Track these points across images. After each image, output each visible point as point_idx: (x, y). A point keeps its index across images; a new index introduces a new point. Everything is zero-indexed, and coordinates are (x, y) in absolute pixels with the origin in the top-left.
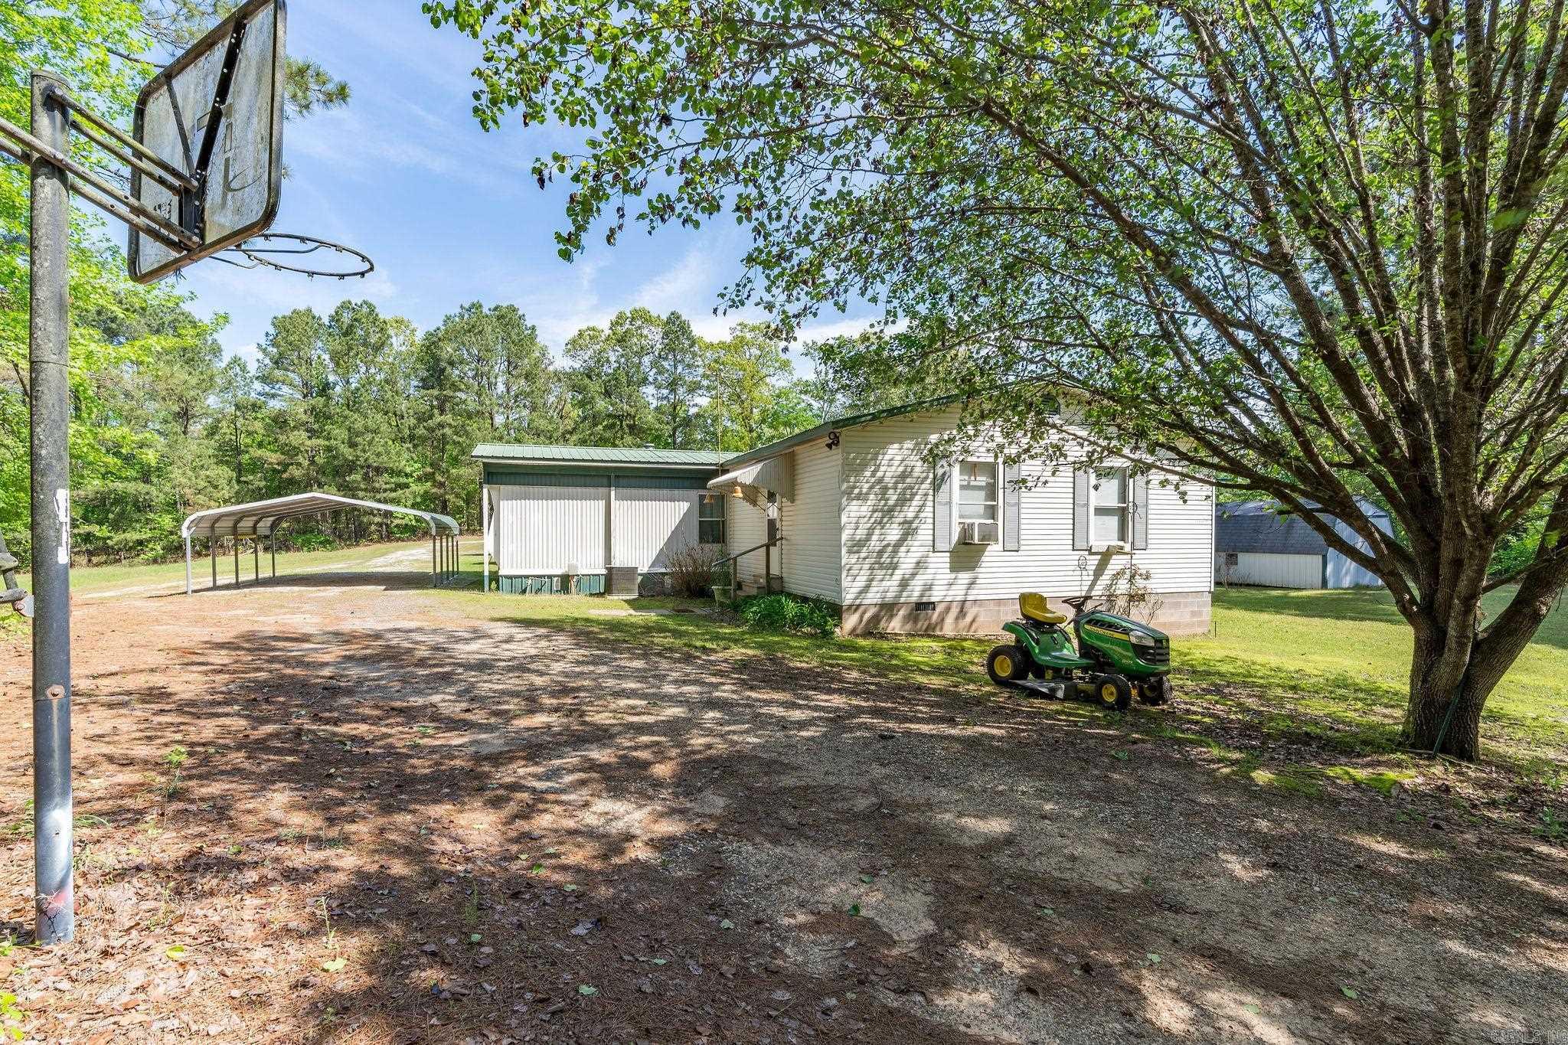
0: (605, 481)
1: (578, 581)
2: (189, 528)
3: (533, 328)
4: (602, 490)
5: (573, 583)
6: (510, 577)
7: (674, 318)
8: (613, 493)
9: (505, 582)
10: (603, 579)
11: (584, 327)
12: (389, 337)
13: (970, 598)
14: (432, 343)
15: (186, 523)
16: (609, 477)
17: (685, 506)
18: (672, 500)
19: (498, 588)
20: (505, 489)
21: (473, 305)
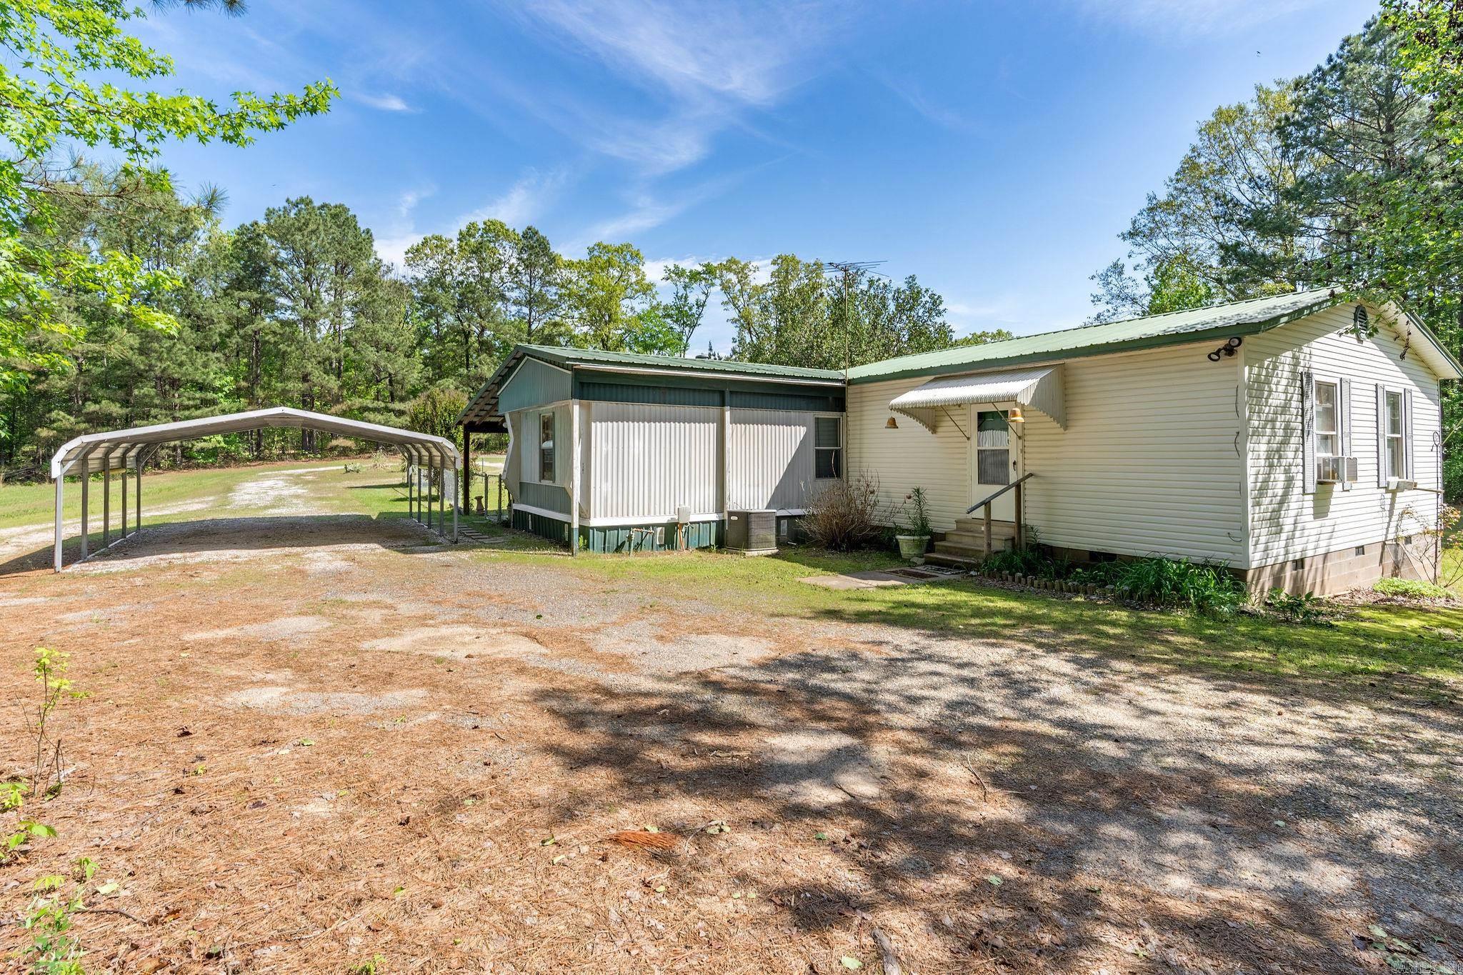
0: (717, 398)
1: (687, 531)
2: (63, 462)
3: (368, 231)
4: (714, 411)
5: (680, 534)
6: (603, 529)
7: (530, 234)
8: (728, 414)
9: (598, 536)
10: (714, 526)
11: (429, 235)
12: (195, 228)
13: (1332, 549)
14: (248, 239)
15: (61, 454)
16: (722, 393)
17: (802, 431)
18: (788, 423)
19: (587, 547)
20: (598, 406)
21: (302, 200)
